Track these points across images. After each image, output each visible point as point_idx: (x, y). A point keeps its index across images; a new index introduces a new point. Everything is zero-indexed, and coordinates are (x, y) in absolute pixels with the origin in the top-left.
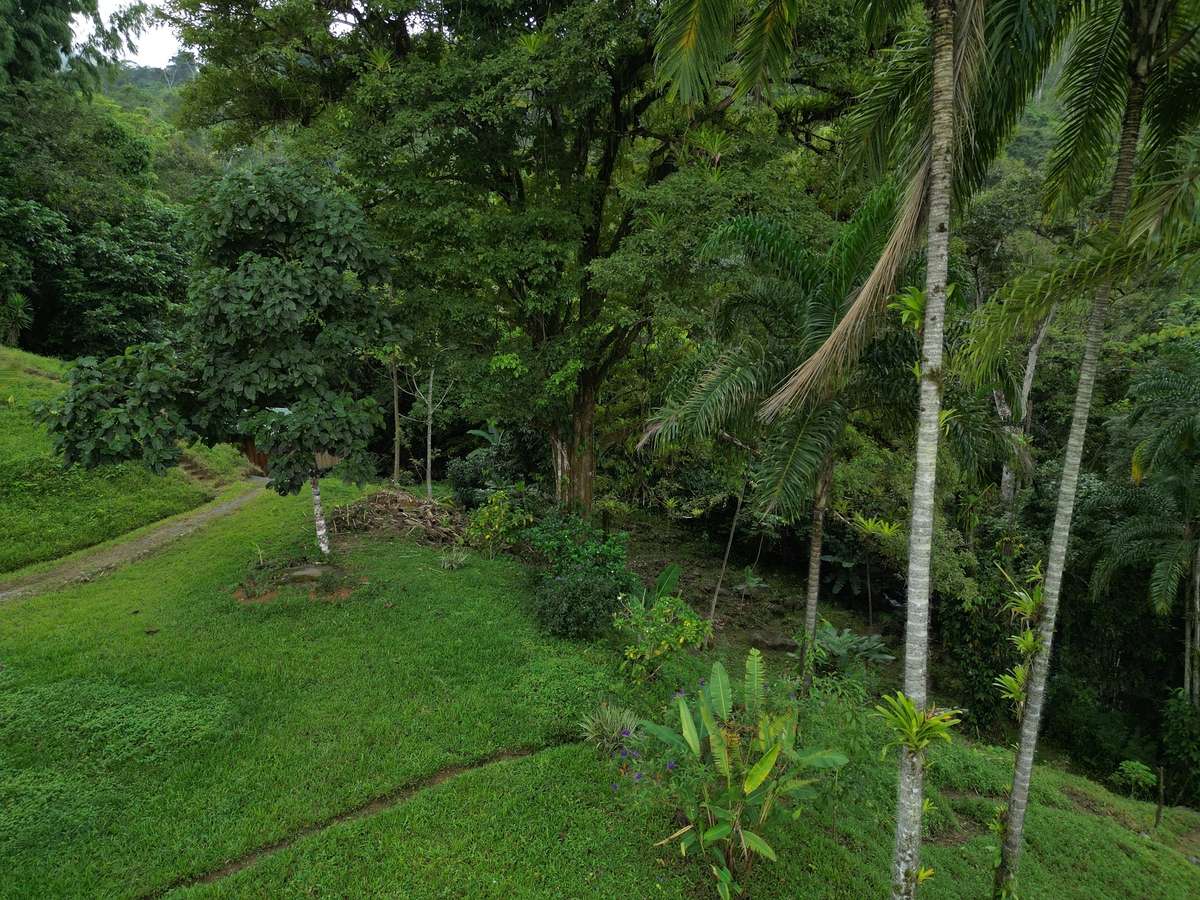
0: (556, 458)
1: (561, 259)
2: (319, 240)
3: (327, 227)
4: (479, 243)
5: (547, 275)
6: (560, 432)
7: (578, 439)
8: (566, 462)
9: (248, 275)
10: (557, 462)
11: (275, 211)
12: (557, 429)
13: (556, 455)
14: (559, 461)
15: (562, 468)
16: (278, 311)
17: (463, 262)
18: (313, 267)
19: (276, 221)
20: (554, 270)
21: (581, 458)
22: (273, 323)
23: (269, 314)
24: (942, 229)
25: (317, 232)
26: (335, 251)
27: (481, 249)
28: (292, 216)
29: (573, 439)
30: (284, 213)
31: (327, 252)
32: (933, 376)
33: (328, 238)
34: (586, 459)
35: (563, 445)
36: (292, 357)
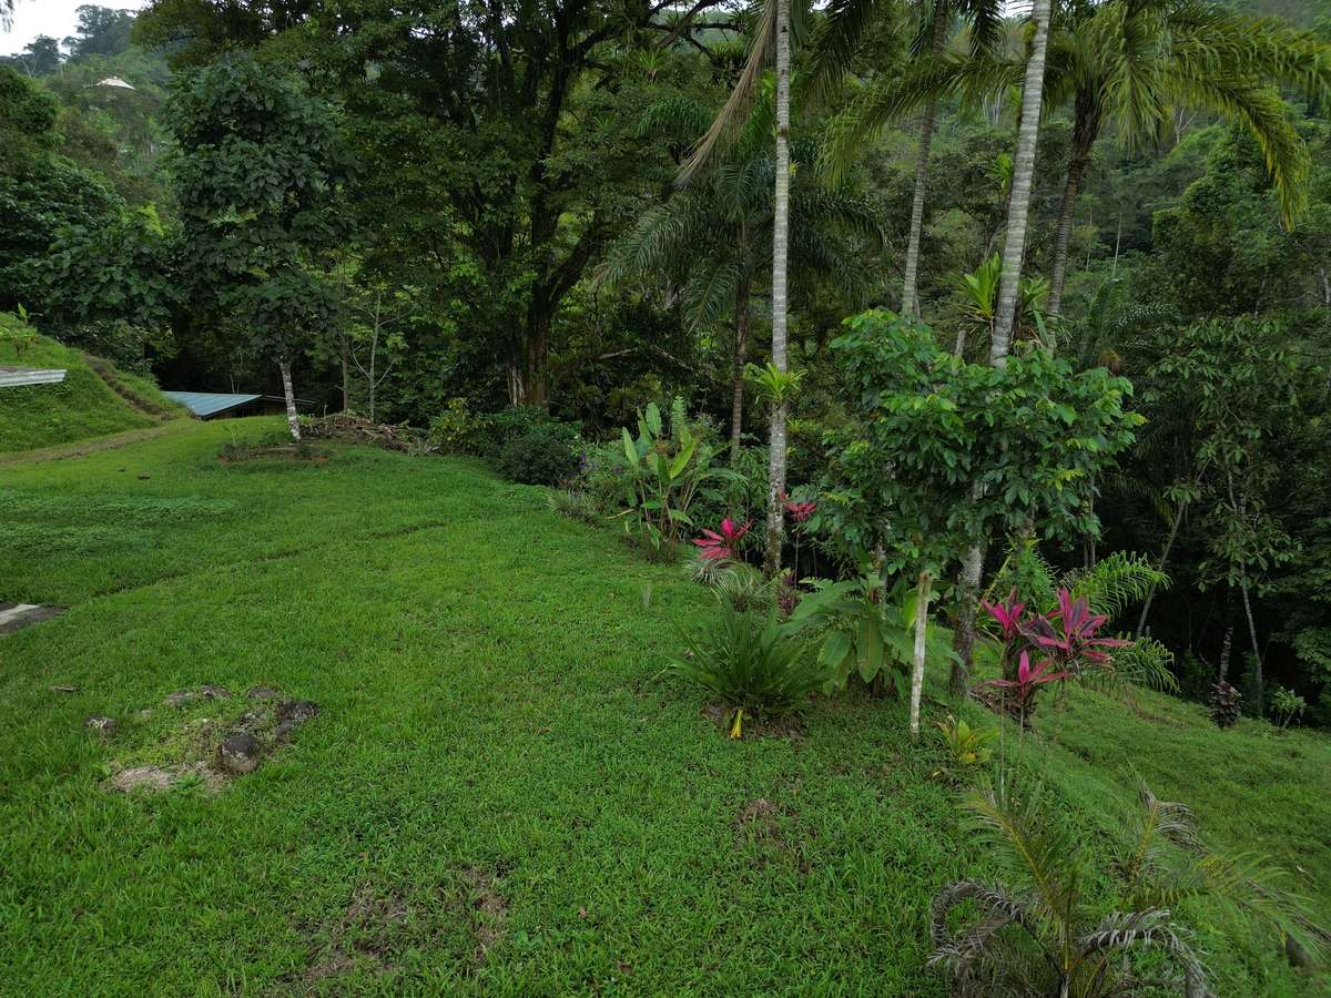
0: (512, 386)
1: (515, 172)
2: (294, 130)
3: (302, 117)
4: (438, 155)
5: (501, 187)
6: (515, 359)
7: (532, 367)
8: (521, 390)
9: (229, 152)
10: (512, 390)
11: (254, 99)
12: (512, 357)
13: (511, 382)
14: (515, 388)
15: (518, 395)
16: (261, 185)
17: (422, 173)
18: (289, 153)
19: (254, 109)
20: (509, 183)
21: (535, 386)
22: (257, 196)
23: (253, 187)
24: (784, 30)
25: (292, 122)
26: (309, 141)
27: (440, 160)
28: (270, 105)
29: (527, 366)
30: (261, 102)
31: (302, 141)
32: (783, 133)
33: (302, 128)
34: (540, 386)
35: (517, 373)
36: (270, 235)
